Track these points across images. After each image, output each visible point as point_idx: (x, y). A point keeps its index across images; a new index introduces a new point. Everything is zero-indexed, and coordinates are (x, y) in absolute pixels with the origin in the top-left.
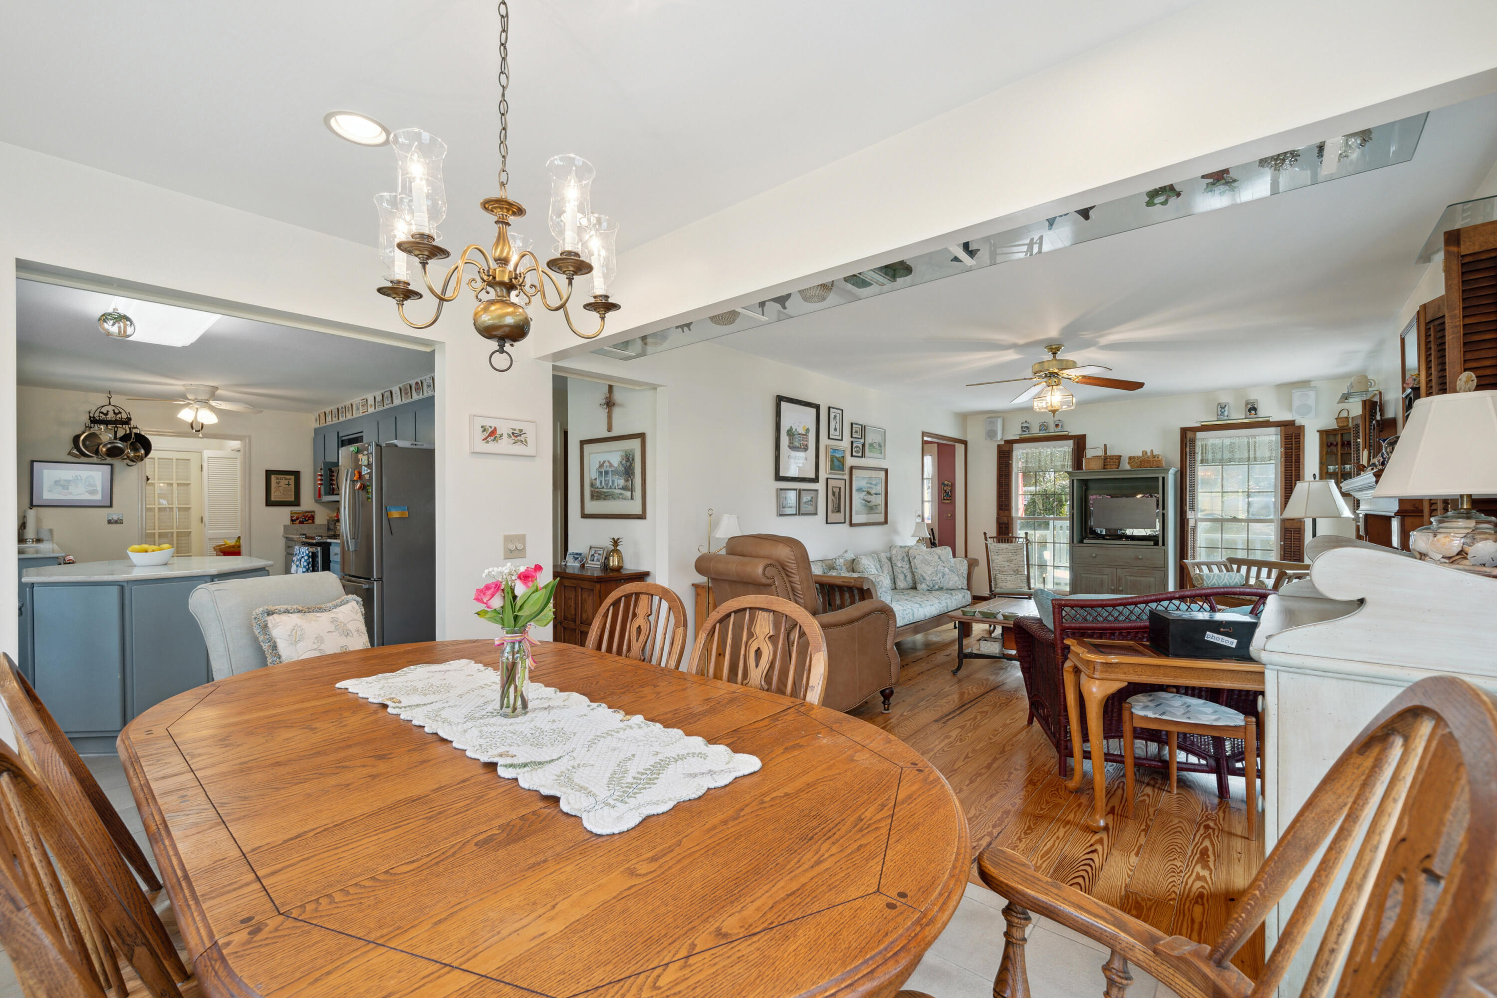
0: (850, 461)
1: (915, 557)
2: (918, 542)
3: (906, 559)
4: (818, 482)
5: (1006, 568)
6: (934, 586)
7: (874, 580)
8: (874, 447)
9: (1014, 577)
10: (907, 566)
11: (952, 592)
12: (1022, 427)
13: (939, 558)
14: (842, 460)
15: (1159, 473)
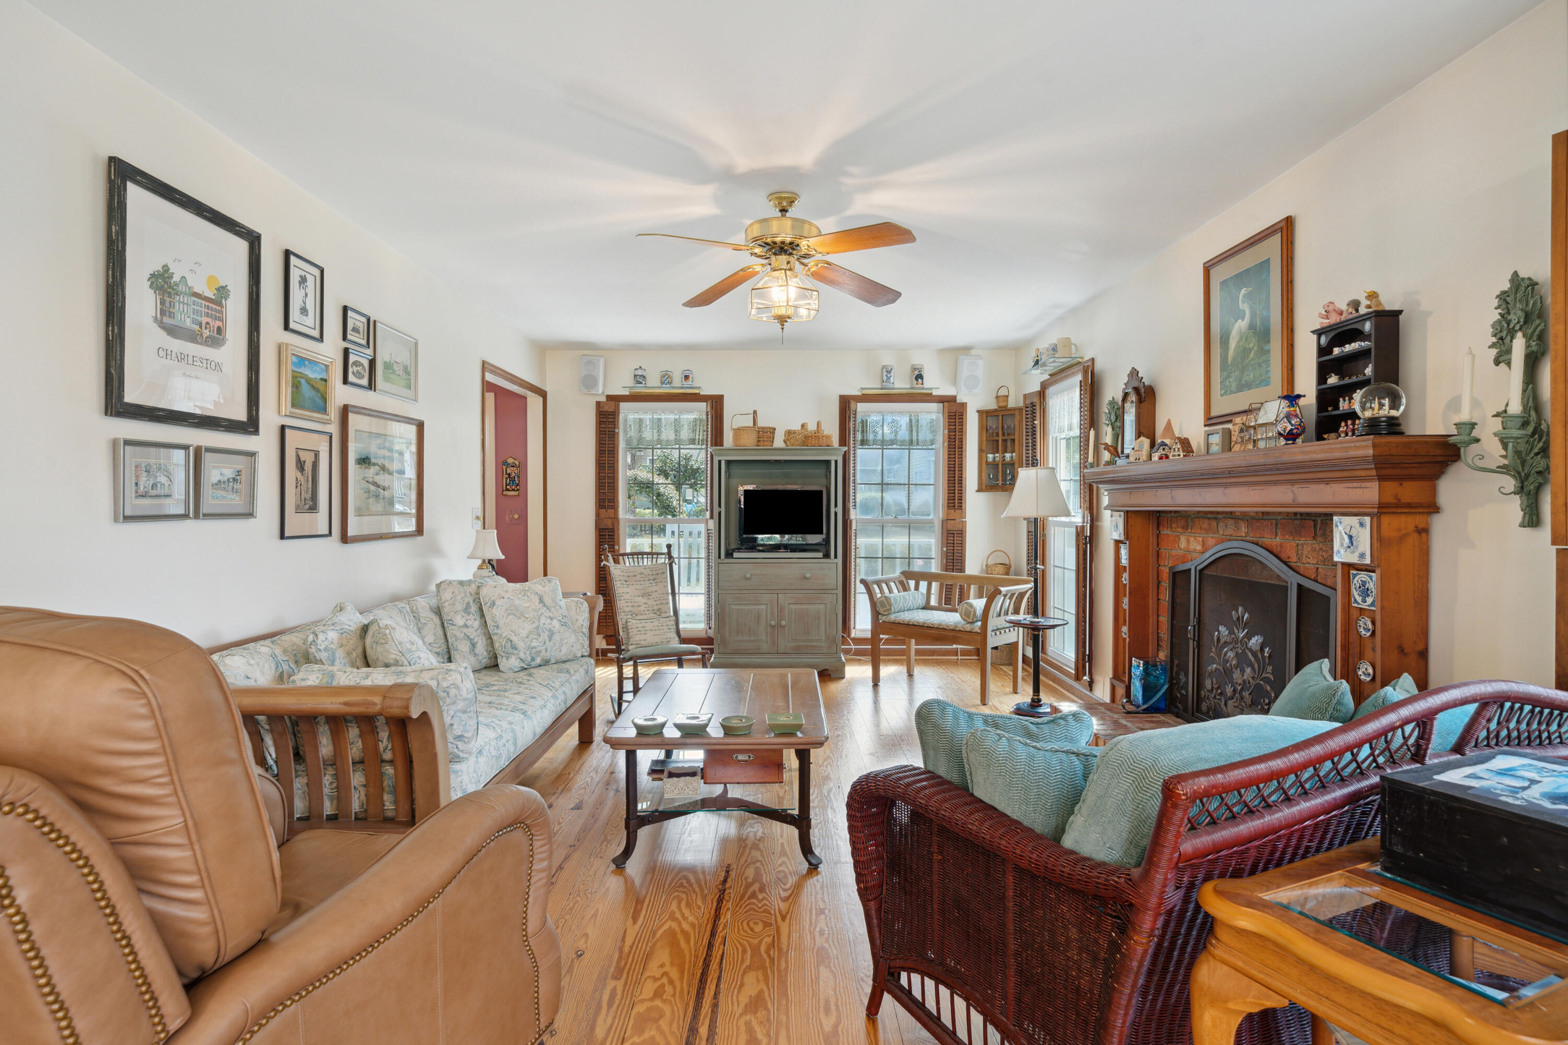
0: (340, 394)
1: (494, 604)
2: (480, 568)
3: (474, 608)
4: (256, 431)
5: (642, 608)
6: (533, 659)
7: (433, 684)
8: (394, 372)
9: (656, 623)
10: (477, 624)
11: (567, 665)
12: (635, 376)
13: (541, 601)
14: (321, 388)
15: (831, 454)
